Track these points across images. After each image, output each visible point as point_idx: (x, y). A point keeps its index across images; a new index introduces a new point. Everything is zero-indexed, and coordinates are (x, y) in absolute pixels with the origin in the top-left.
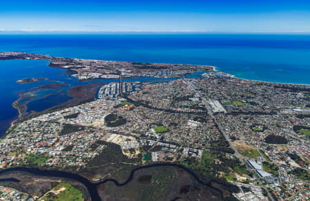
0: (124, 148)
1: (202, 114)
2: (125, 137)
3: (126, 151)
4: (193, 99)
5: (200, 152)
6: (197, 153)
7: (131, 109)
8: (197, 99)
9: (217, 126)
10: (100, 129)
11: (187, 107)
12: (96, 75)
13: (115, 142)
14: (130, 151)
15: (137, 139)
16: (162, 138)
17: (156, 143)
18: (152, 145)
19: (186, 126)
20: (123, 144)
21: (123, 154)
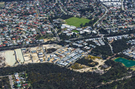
13: (31, 62)
14: (82, 64)
15: (62, 44)
16: (102, 31)
17: (107, 40)
18: (104, 44)
19: (108, 8)
20: (51, 58)
21: (75, 72)
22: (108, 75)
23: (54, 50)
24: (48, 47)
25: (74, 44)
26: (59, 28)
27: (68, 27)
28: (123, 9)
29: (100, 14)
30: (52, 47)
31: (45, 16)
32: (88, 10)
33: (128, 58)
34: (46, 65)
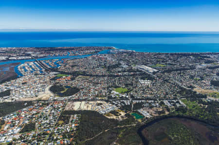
0: (103, 112)
1: (144, 75)
3: (108, 115)
4: (124, 66)
6: (178, 103)
7: (72, 79)
8: (127, 66)
10: (55, 100)
11: (124, 71)
13: (86, 109)
14: (112, 114)
15: (107, 101)
16: (132, 97)
17: (132, 102)
18: (129, 104)
19: (141, 84)
20: (97, 109)
21: (108, 119)
22: (123, 122)
23: (101, 104)
24: (99, 102)
25: (114, 102)
26: (110, 92)
27: (115, 93)
28: (149, 86)
29: (135, 87)
30: (101, 102)
31: (106, 85)
32: (130, 85)
33: (139, 113)
34: (93, 112)
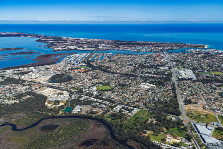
0: (50, 99)
1: (162, 79)
2: (59, 91)
3: (49, 102)
4: (162, 68)
5: (135, 110)
6: (130, 111)
7: (85, 71)
8: (167, 68)
9: (174, 90)
10: (40, 84)
11: (150, 73)
12: (73, 47)
